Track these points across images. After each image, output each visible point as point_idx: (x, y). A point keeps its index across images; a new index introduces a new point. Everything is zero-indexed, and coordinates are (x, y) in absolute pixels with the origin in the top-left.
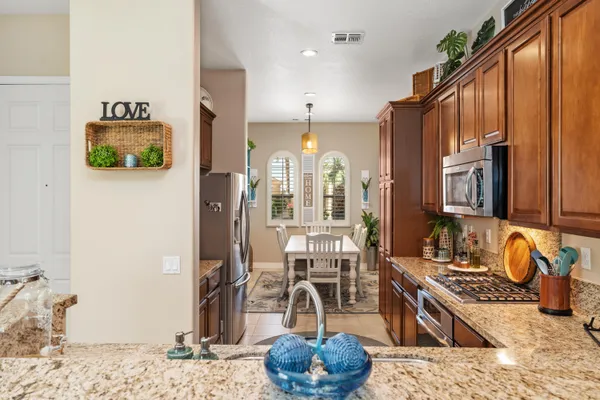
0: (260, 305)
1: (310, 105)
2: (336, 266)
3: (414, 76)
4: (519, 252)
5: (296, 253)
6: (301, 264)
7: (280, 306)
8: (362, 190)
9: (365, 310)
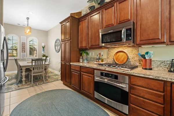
0: (8, 89)
1: (28, 18)
2: (43, 69)
3: (71, 14)
4: (120, 56)
5: (26, 66)
6: (28, 70)
7: (19, 87)
8: (42, 48)
9: (53, 81)
